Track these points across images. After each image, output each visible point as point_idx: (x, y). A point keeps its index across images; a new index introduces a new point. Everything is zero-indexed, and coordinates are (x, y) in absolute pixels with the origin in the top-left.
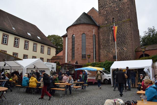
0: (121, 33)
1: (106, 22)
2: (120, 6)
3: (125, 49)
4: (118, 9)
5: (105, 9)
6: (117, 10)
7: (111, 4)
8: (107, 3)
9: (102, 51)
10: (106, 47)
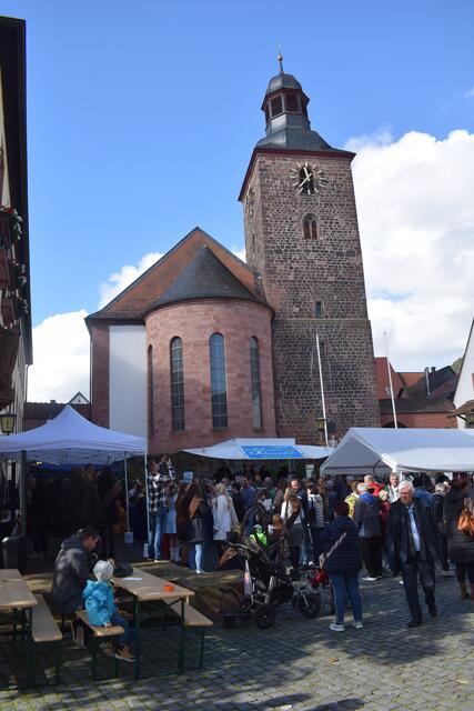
0: (345, 356)
1: (296, 310)
2: (341, 273)
3: (358, 406)
4: (332, 279)
5: (289, 262)
6: (331, 282)
7: (312, 256)
8: (299, 248)
9: (284, 403)
10: (299, 391)
